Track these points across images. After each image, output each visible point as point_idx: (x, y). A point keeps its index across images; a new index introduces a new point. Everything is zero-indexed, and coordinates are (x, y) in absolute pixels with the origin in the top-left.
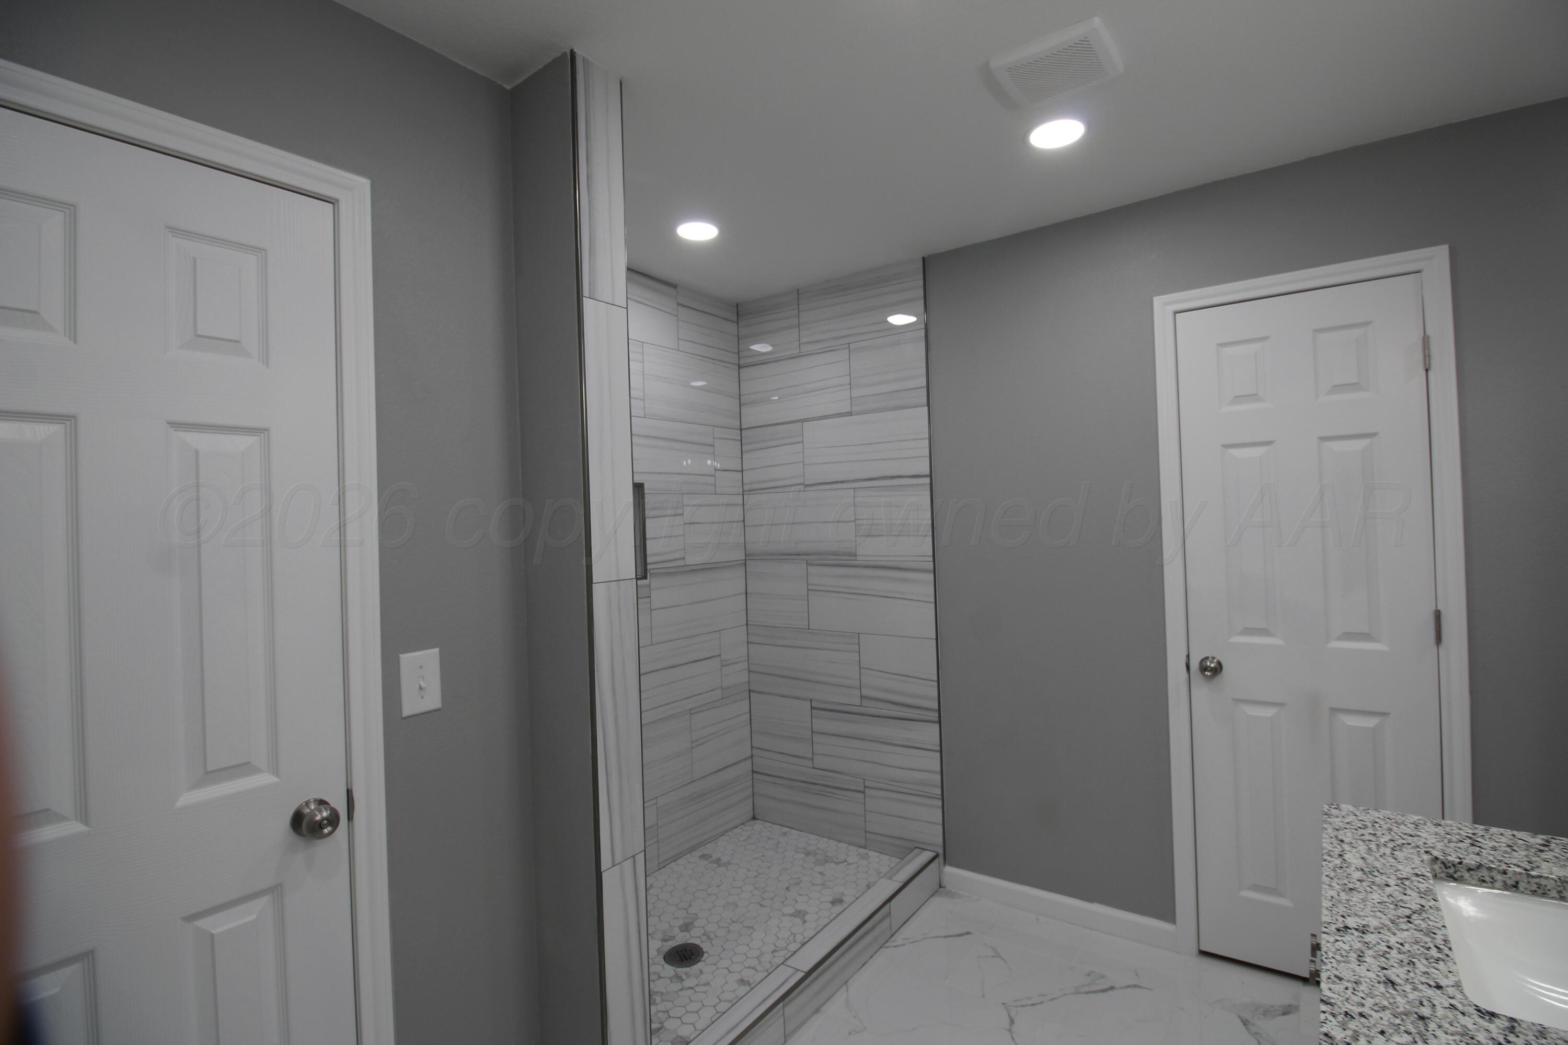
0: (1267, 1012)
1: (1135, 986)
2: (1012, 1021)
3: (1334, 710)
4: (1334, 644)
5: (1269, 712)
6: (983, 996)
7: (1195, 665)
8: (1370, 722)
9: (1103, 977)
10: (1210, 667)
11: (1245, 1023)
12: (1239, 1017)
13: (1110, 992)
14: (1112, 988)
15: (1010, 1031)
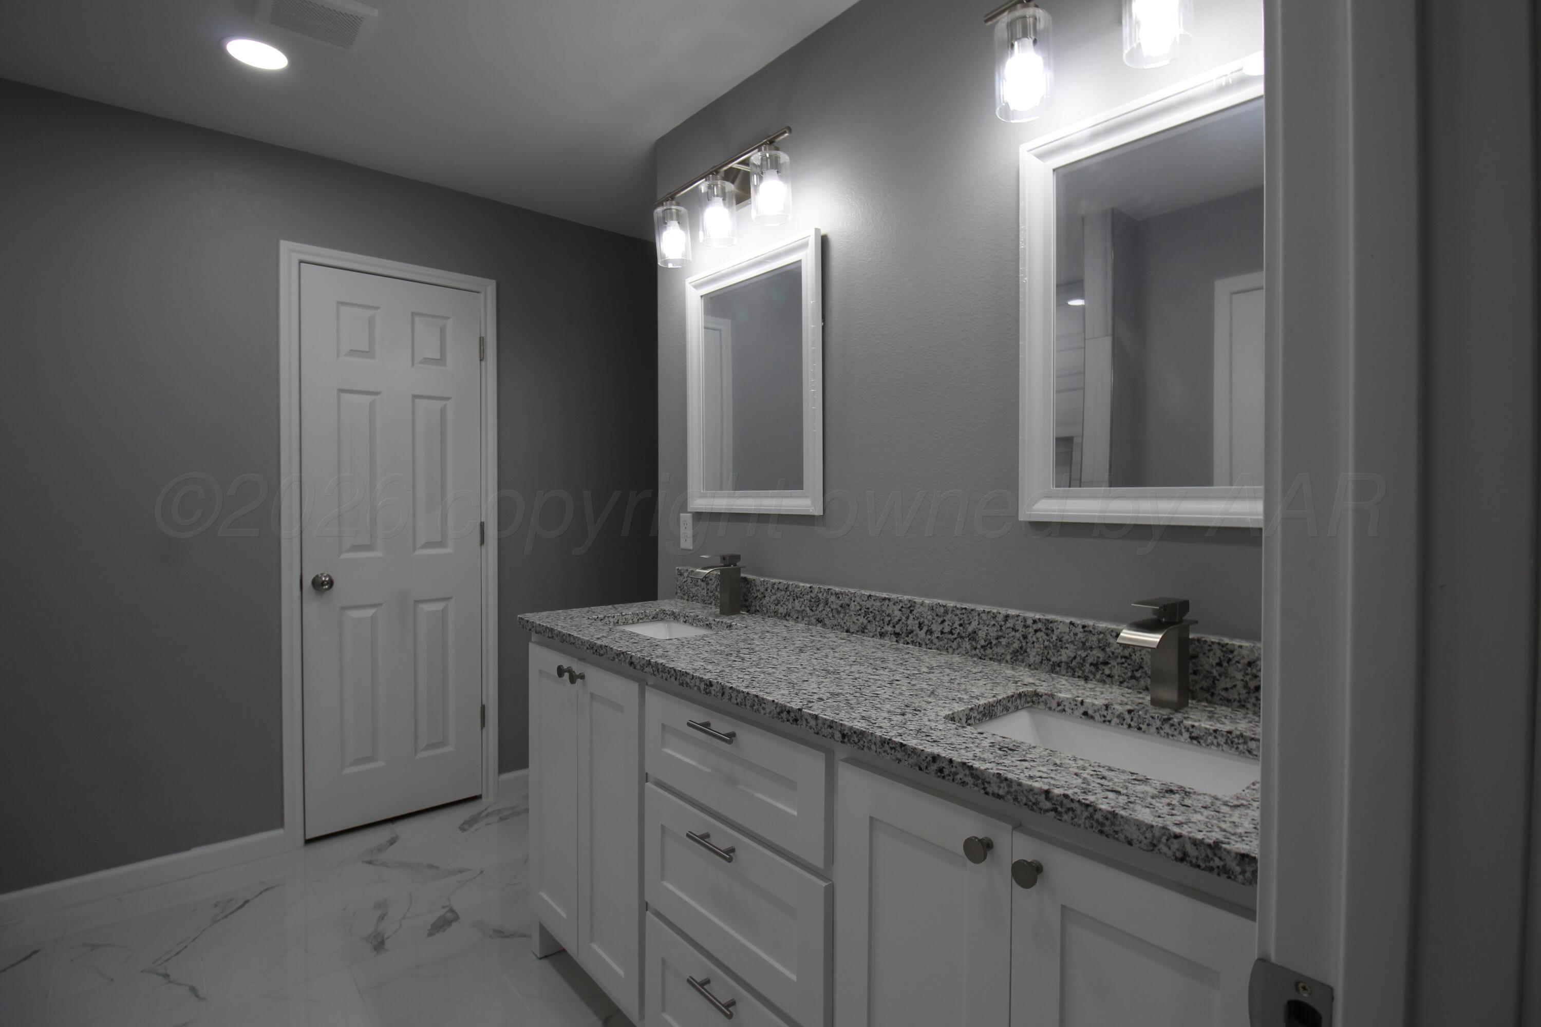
0: (380, 849)
1: (266, 890)
2: (166, 976)
3: (418, 602)
4: (419, 552)
5: (370, 612)
6: (112, 980)
7: (308, 582)
8: (440, 606)
9: (231, 900)
10: (325, 581)
11: (370, 862)
12: (363, 862)
13: (247, 905)
14: (247, 902)
15: (170, 982)
